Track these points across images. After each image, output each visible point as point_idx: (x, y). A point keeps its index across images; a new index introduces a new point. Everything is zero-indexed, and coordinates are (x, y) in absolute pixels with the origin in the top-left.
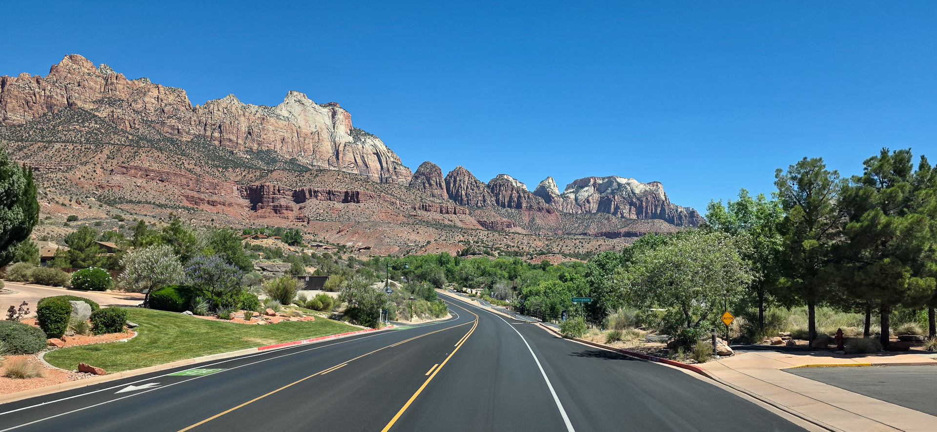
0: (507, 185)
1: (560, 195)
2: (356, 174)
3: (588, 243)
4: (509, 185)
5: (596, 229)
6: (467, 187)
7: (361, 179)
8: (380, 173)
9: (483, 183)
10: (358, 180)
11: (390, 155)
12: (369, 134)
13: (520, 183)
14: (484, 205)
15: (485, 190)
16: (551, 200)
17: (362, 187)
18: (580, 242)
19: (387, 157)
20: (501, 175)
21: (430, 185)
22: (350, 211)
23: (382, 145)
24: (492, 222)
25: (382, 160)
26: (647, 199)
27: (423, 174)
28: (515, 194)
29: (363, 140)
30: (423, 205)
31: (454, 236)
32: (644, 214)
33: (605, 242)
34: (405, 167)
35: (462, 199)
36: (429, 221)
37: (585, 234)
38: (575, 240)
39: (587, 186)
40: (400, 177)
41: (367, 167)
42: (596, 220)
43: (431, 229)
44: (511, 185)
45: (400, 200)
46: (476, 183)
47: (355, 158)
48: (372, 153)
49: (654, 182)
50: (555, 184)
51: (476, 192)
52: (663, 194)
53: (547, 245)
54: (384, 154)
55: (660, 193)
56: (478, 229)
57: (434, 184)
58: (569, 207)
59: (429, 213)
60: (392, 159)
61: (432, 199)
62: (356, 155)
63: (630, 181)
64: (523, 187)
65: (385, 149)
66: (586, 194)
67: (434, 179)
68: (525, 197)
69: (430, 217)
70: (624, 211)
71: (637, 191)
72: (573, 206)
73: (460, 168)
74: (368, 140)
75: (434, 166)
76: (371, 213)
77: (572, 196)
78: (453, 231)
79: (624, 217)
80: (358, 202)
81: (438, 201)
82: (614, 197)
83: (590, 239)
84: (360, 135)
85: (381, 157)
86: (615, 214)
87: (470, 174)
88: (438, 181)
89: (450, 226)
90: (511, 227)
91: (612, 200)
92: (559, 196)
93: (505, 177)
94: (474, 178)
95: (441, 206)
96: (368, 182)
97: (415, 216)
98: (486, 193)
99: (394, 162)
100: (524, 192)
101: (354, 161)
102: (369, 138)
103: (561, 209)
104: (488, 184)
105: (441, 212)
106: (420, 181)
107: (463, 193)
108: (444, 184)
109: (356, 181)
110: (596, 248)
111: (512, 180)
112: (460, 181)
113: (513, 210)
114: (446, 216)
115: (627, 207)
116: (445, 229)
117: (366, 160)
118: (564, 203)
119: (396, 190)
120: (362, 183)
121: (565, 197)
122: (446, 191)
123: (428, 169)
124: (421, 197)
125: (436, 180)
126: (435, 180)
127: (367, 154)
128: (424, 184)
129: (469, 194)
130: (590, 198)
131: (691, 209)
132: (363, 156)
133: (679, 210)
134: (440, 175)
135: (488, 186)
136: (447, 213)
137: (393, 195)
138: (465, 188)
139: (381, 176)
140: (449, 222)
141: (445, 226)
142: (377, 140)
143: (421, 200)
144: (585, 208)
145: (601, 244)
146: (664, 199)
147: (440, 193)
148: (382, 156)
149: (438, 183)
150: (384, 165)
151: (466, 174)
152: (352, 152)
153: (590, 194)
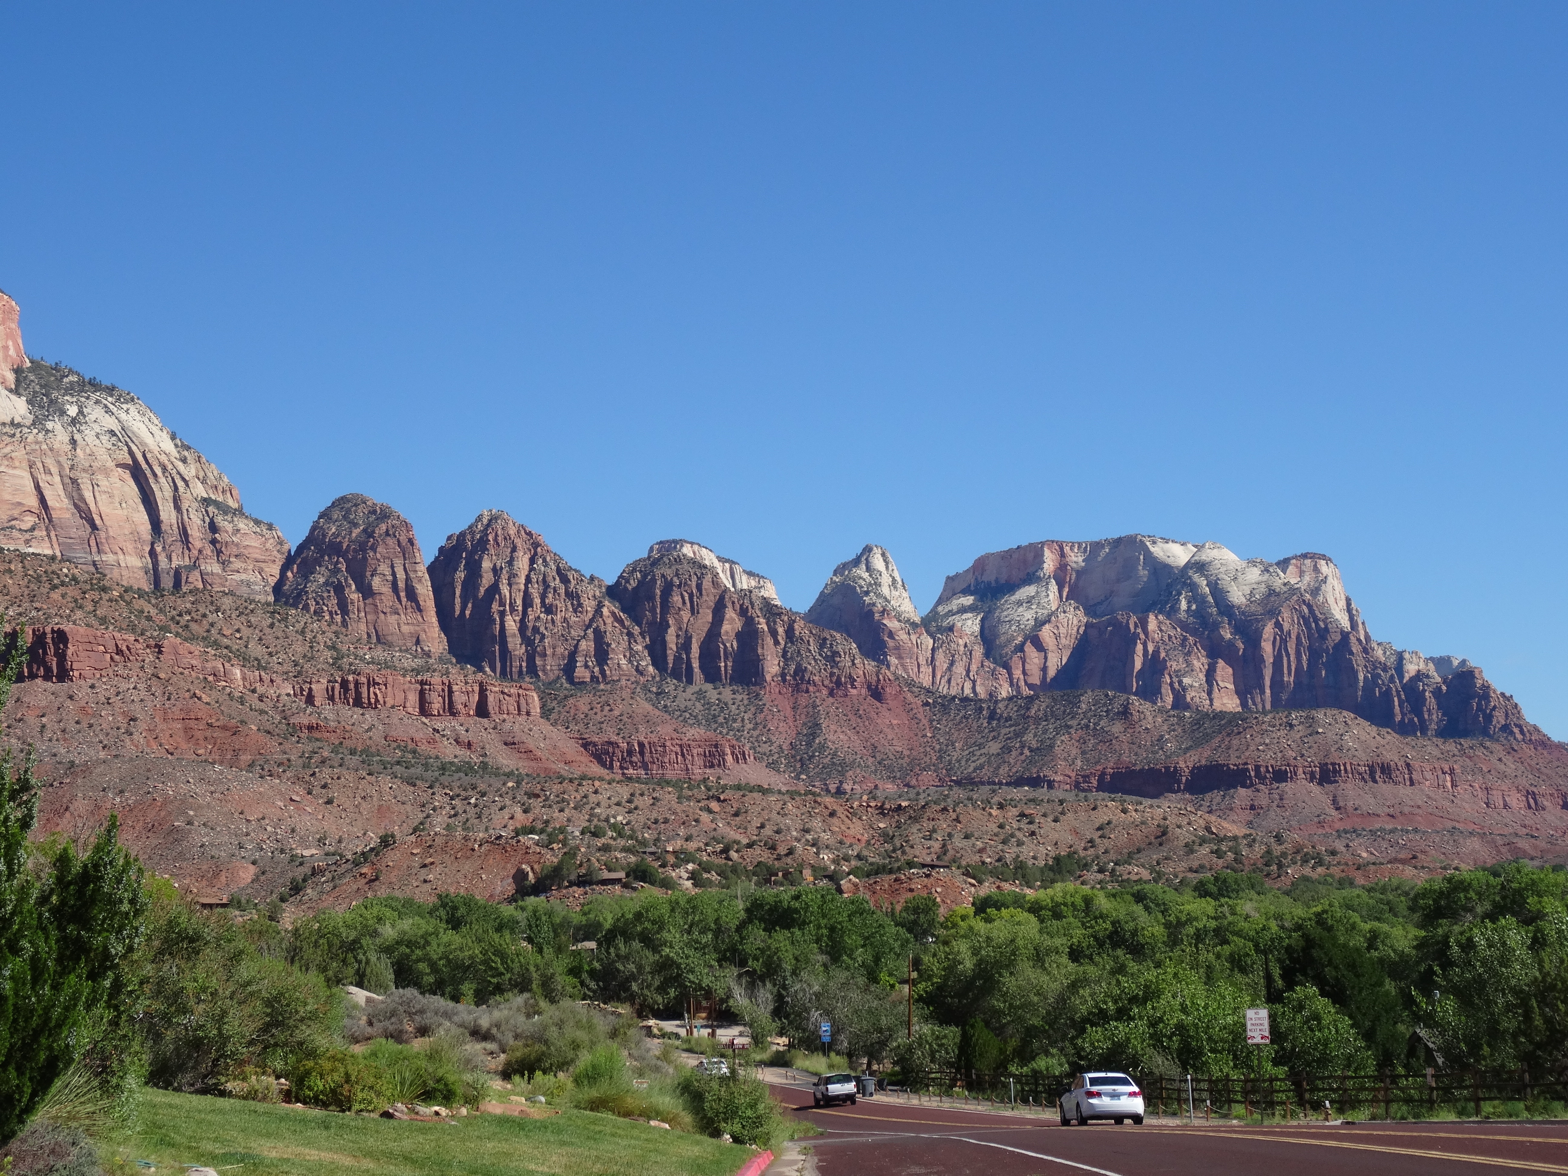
0: (699, 587)
1: (917, 620)
2: (53, 558)
3: (1056, 820)
4: (707, 583)
5: (1079, 763)
6: (527, 602)
7: (74, 579)
8: (147, 549)
9: (592, 579)
10: (63, 584)
11: (190, 471)
12: (95, 385)
13: (750, 574)
14: (603, 672)
15: (605, 611)
16: (883, 644)
17: (79, 614)
18: (1022, 815)
19: (180, 484)
20: (668, 547)
21: (367, 592)
22: (32, 719)
23: (155, 429)
24: (641, 745)
25: (158, 494)
26: (1278, 625)
27: (335, 549)
28: (732, 624)
29: (73, 411)
30: (344, 684)
31: (486, 811)
32: (1268, 691)
33: (1124, 811)
34: (257, 522)
35: (505, 653)
36: (373, 749)
37: (1035, 782)
38: (1001, 806)
39: (1031, 578)
40: (237, 564)
41: (94, 527)
42: (1074, 723)
43: (386, 782)
44: (716, 582)
45: (245, 660)
46: (565, 580)
47: (38, 487)
48: (111, 464)
49: (1305, 556)
50: (896, 574)
51: (565, 620)
52: (1343, 603)
53: (887, 837)
54: (164, 469)
55: (1331, 601)
56: (583, 777)
57: (386, 590)
58: (959, 669)
59: (370, 716)
60: (200, 490)
61: (380, 653)
62: (42, 478)
63: (1208, 554)
64: (764, 593)
65: (168, 446)
66: (1028, 616)
67: (384, 568)
68: (774, 633)
69: (377, 735)
70: (1186, 681)
71: (1237, 596)
72: (974, 668)
73: (493, 519)
74: (94, 413)
75: (384, 514)
76: (122, 721)
77: (971, 624)
78: (482, 787)
79: (1187, 707)
80: (63, 675)
81: (409, 662)
82: (1144, 624)
83: (1061, 802)
84: (58, 389)
85: (151, 480)
86: (1150, 692)
87: (536, 545)
88: (401, 575)
89: (467, 768)
90: (722, 764)
91: (1136, 636)
92: (914, 625)
93: (687, 550)
94: (557, 559)
95: (422, 683)
96: (104, 589)
97: (310, 728)
98: (609, 621)
99: (207, 502)
100: (771, 611)
101: (33, 502)
102: (97, 402)
103: (926, 681)
104: (618, 583)
105: (424, 709)
106: (322, 580)
107: (511, 624)
108: (425, 590)
109: (54, 587)
110: (1091, 841)
111: (717, 564)
112: (496, 571)
113: (727, 693)
114: (445, 724)
115: (1200, 662)
116: (445, 779)
117: (88, 495)
118: (940, 656)
119: (228, 619)
120: (77, 594)
121: (940, 630)
122: (434, 620)
123: (356, 525)
124: (333, 648)
125: (394, 574)
126: (388, 572)
127: (90, 470)
128: (339, 590)
129: (536, 630)
130: (1046, 634)
131: (1456, 663)
132: (74, 481)
133: (1411, 669)
134: (407, 548)
135: (614, 592)
136: (451, 710)
137: (215, 642)
138: (519, 602)
139: (155, 563)
140: (463, 753)
141: (443, 768)
142: (132, 408)
143: (336, 659)
144: (1024, 673)
145: (1109, 823)
146: (1345, 623)
147: (411, 629)
148: (155, 475)
149: (401, 585)
150: (167, 514)
151: (519, 542)
152: (25, 465)
153: (1043, 613)
